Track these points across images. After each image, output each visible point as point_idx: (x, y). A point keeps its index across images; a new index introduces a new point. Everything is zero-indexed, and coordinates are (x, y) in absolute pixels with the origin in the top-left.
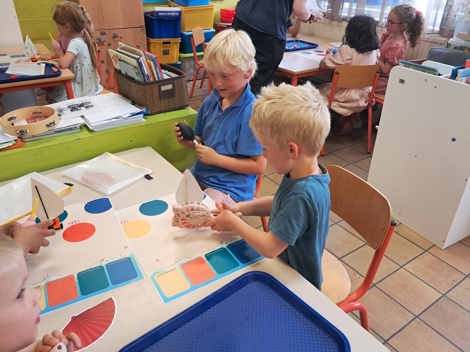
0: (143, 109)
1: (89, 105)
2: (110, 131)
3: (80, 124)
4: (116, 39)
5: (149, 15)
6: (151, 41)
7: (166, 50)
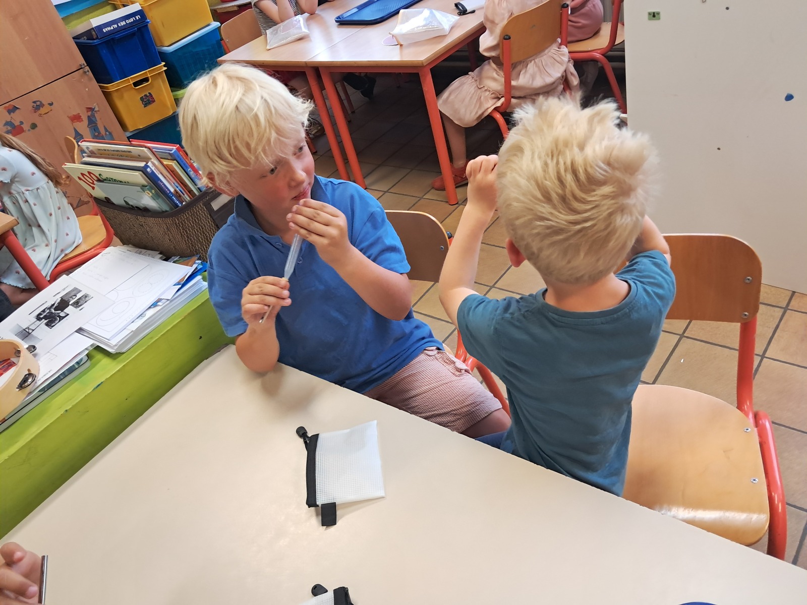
0: (195, 263)
1: (79, 296)
2: (152, 338)
3: (86, 349)
4: (42, 110)
5: (84, 40)
6: (110, 87)
7: (145, 95)
